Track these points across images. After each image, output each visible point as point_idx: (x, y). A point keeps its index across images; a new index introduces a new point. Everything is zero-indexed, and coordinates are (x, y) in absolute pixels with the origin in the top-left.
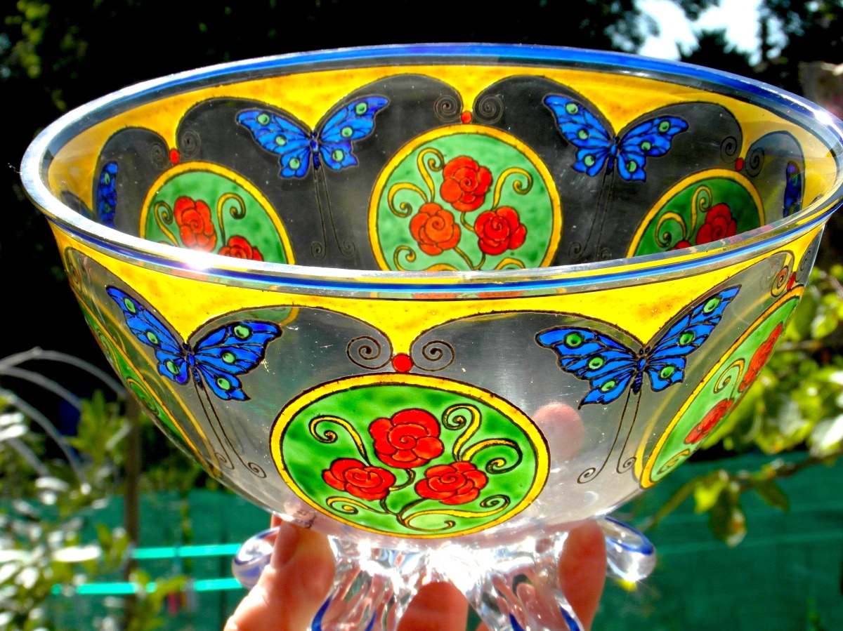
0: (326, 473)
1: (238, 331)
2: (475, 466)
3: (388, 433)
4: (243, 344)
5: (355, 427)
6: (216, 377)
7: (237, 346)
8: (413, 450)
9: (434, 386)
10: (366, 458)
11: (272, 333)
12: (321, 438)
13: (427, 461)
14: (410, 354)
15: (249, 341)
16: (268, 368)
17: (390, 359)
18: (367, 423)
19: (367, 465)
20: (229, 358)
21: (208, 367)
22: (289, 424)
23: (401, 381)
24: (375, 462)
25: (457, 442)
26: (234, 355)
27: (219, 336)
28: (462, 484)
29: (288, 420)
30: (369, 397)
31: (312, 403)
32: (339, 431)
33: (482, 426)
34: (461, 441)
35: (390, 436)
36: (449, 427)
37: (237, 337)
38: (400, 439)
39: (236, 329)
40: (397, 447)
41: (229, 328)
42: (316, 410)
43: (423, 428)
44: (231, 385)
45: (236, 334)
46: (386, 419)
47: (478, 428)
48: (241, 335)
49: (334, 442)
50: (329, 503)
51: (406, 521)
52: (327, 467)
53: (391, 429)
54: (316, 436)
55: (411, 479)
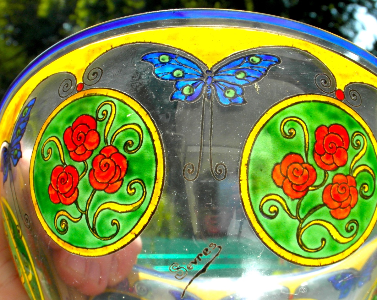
0: (276, 167)
1: (252, 60)
2: (356, 183)
3: (325, 137)
4: (253, 67)
5: (308, 129)
7: (250, 68)
8: (333, 155)
9: (352, 114)
10: (307, 155)
11: (275, 62)
12: (285, 133)
13: (337, 168)
14: (344, 91)
15: (259, 65)
16: (259, 91)
17: (335, 91)
18: (315, 126)
19: (305, 161)
20: (241, 76)
21: (222, 83)
22: (268, 121)
23: (338, 105)
24: (311, 160)
25: (354, 159)
26: (245, 73)
27: (238, 62)
28: (346, 198)
29: (269, 118)
30: (321, 109)
31: (288, 106)
32: (298, 129)
33: (366, 154)
34: (356, 158)
35: (325, 140)
36: (353, 145)
37: (250, 63)
38: (329, 144)
39: (251, 58)
40: (326, 151)
41: (247, 58)
42: (289, 112)
43: (342, 141)
44: (235, 94)
45: (251, 61)
46: (326, 126)
47: (364, 154)
48: (254, 62)
49: (292, 138)
50: (263, 202)
51: (303, 230)
52: (280, 161)
53: (327, 135)
54: (283, 132)
55: (324, 181)
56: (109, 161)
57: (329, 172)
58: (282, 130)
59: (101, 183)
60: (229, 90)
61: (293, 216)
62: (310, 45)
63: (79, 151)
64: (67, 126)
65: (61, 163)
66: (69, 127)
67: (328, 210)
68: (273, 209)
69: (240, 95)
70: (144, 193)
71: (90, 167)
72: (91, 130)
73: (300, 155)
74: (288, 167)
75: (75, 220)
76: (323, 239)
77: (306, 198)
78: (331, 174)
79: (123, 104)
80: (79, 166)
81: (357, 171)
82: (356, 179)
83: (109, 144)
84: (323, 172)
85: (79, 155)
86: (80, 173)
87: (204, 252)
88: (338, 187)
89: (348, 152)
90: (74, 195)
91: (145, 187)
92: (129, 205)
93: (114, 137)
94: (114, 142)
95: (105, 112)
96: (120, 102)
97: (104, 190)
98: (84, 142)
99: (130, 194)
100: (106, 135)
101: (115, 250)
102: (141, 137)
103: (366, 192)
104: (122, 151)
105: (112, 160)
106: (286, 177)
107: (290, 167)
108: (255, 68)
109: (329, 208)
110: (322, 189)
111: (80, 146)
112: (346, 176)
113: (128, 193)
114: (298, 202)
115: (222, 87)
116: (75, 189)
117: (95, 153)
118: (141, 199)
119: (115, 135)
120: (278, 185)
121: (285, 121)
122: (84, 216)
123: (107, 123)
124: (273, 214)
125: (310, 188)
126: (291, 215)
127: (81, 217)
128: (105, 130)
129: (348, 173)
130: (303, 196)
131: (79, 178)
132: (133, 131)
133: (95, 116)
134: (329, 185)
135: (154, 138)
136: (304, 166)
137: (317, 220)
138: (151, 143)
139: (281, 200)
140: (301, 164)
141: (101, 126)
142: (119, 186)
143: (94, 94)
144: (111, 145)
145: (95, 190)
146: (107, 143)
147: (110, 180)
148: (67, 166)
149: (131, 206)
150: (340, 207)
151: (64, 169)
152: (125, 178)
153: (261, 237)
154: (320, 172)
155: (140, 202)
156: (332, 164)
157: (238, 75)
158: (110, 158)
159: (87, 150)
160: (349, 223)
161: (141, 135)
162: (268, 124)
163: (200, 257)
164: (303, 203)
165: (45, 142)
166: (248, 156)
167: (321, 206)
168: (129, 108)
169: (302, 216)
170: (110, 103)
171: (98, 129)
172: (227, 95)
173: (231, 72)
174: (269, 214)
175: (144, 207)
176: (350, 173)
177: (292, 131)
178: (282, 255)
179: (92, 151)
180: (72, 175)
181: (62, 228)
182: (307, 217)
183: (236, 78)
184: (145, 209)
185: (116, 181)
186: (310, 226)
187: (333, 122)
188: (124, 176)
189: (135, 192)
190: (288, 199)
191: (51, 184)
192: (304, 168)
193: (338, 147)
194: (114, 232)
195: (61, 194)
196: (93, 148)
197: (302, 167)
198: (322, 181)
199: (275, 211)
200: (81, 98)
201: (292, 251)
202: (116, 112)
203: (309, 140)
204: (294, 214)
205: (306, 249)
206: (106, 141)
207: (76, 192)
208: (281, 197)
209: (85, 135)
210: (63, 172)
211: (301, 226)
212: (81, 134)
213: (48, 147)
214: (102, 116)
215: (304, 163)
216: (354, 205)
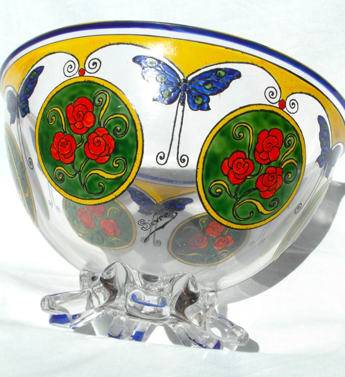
0: (225, 161)
1: (219, 73)
2: (282, 173)
3: (265, 139)
4: (219, 80)
5: (254, 132)
6: (195, 97)
7: (216, 81)
8: (269, 153)
10: (249, 153)
11: (236, 76)
12: (236, 136)
13: (270, 162)
14: (286, 101)
15: (224, 78)
17: (279, 101)
18: (259, 131)
19: (247, 157)
20: (208, 87)
21: (193, 92)
22: (224, 125)
24: (252, 157)
25: (284, 155)
27: (208, 75)
28: (273, 184)
29: (225, 123)
30: (266, 117)
31: (241, 114)
32: (246, 132)
34: (286, 154)
35: (264, 142)
36: (285, 144)
38: (267, 145)
39: (219, 72)
40: (264, 149)
41: (215, 71)
43: (277, 142)
44: (203, 101)
45: (218, 74)
46: (267, 131)
47: (293, 150)
48: (221, 75)
49: (240, 139)
50: (212, 185)
51: (238, 206)
52: (228, 156)
53: (267, 138)
54: (234, 135)
55: (259, 172)
56: (101, 139)
57: (264, 165)
58: (234, 133)
59: (93, 154)
60: (198, 98)
61: (233, 196)
62: (266, 63)
63: (78, 125)
64: (69, 103)
65: (62, 131)
66: (71, 104)
67: (259, 192)
68: (219, 190)
69: (206, 103)
70: (126, 168)
71: (85, 140)
72: (89, 111)
73: (244, 153)
74: (234, 162)
75: (71, 176)
76: (252, 212)
77: (244, 184)
78: (265, 167)
79: (115, 96)
80: (77, 137)
81: (285, 164)
82: (283, 170)
83: (102, 126)
84: (259, 165)
85: (78, 128)
86: (77, 143)
87: (164, 215)
88: (269, 176)
89: (281, 150)
90: (72, 158)
91: (127, 164)
92: (113, 175)
93: (106, 122)
94: (106, 126)
95: (101, 100)
96: (113, 94)
97: (95, 160)
98: (82, 120)
99: (115, 167)
100: (100, 118)
101: (99, 203)
102: (128, 126)
103: (288, 178)
104: (111, 134)
105: (103, 139)
106: (232, 168)
107: (235, 161)
108: (221, 81)
109: (259, 191)
110: (256, 177)
111: (79, 122)
112: (276, 168)
113: (113, 166)
114: (238, 186)
115: (193, 95)
116: (72, 153)
117: (91, 131)
118: (122, 172)
119: (107, 120)
120: (225, 173)
121: (237, 126)
122: (78, 175)
123: (102, 109)
124: (218, 194)
125: (248, 177)
126: (230, 196)
127: (75, 175)
128: (100, 114)
129: (278, 166)
130: (242, 183)
131: (76, 146)
132: (122, 120)
133: (92, 101)
134: (262, 174)
135: (137, 129)
136: (246, 160)
137: (250, 199)
138: (134, 131)
139: (225, 185)
140: (244, 160)
141: (97, 110)
142: (107, 159)
143: (93, 81)
144: (104, 127)
145: (88, 158)
146: (101, 125)
147: (101, 154)
148: (67, 134)
149: (114, 175)
150: (267, 190)
151: (65, 136)
152: (112, 155)
153: (207, 209)
154: (257, 165)
155: (122, 174)
156: (267, 159)
157: (207, 86)
158: (102, 137)
159: (84, 126)
160: (273, 200)
161: (128, 125)
162: (224, 128)
163: (161, 218)
164: (241, 187)
165: (50, 110)
166: (205, 151)
167: (254, 189)
168: (120, 100)
169: (238, 197)
170: (106, 93)
171: (94, 112)
172: (196, 102)
173: (201, 83)
174: (215, 193)
175: (124, 178)
176: (279, 166)
177: (241, 134)
178: (220, 221)
179: (89, 128)
180: (71, 143)
181: (59, 178)
182: (242, 197)
183: (205, 88)
184: (125, 180)
185: (105, 156)
186: (243, 203)
187: (273, 127)
188: (112, 153)
189: (119, 166)
190: (231, 184)
191: (53, 144)
192: (246, 163)
193: (274, 147)
194: (100, 191)
195: (61, 154)
196: (89, 126)
197: (245, 161)
198: (257, 172)
199: (219, 192)
200: (82, 82)
201: (228, 219)
202: (109, 101)
203: (252, 142)
204: (233, 195)
205: (238, 218)
206: (100, 123)
207: (73, 156)
208: (225, 183)
209: (84, 114)
210: (63, 138)
211: (238, 202)
212: (81, 113)
213: (53, 115)
214: (98, 103)
215: (246, 158)
216: (279, 189)
